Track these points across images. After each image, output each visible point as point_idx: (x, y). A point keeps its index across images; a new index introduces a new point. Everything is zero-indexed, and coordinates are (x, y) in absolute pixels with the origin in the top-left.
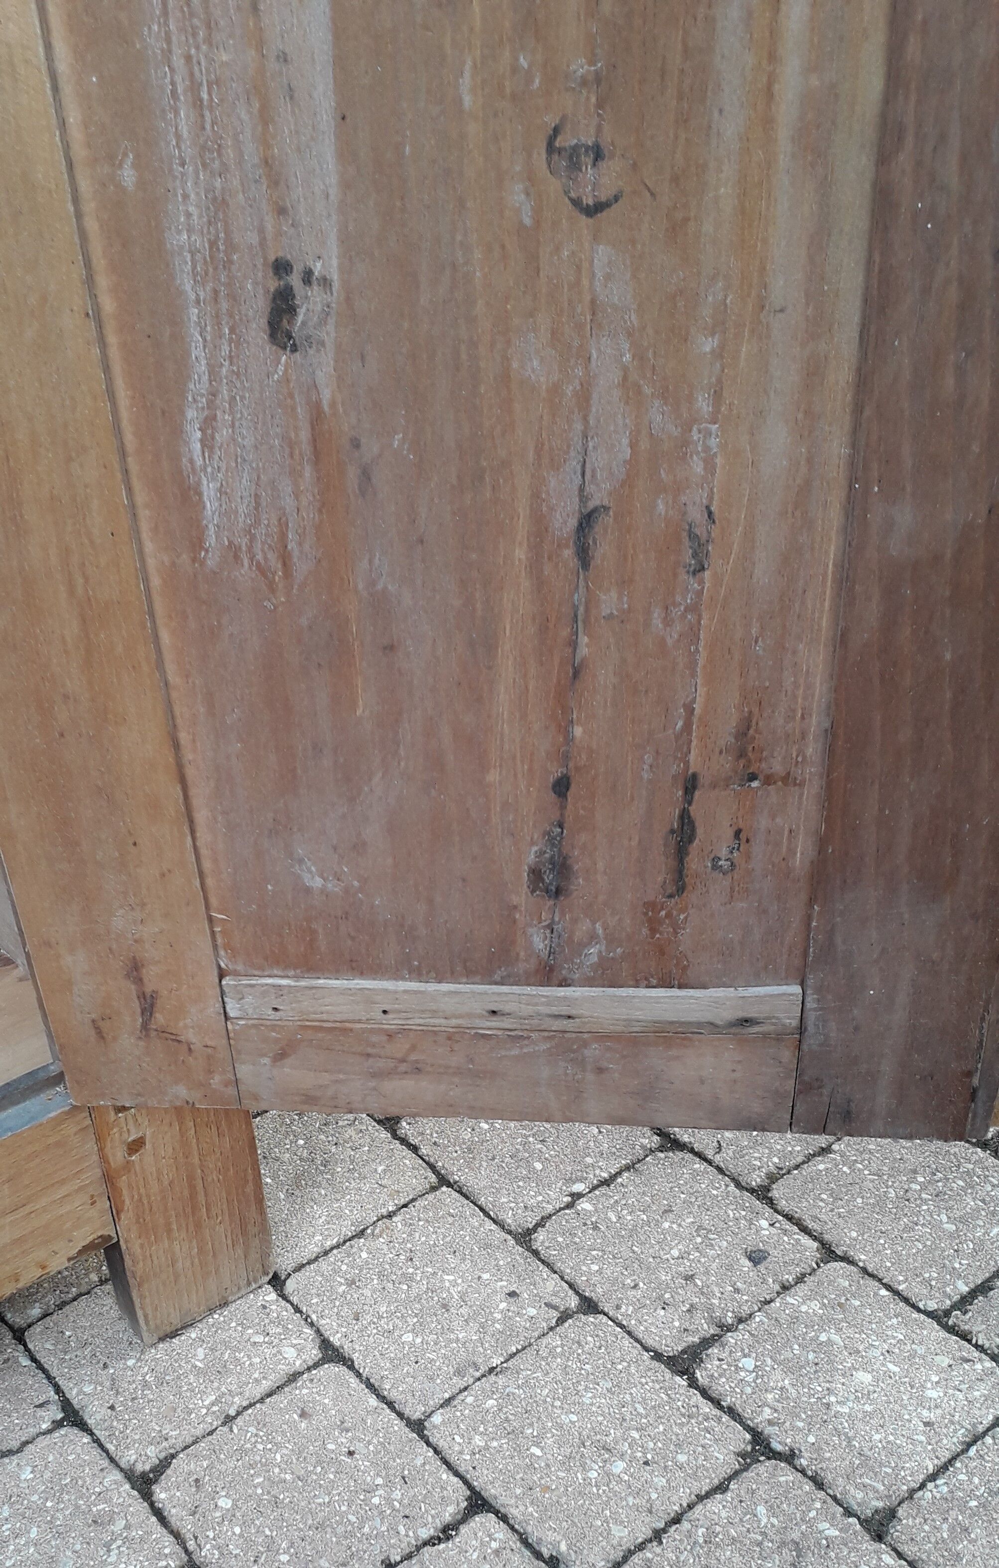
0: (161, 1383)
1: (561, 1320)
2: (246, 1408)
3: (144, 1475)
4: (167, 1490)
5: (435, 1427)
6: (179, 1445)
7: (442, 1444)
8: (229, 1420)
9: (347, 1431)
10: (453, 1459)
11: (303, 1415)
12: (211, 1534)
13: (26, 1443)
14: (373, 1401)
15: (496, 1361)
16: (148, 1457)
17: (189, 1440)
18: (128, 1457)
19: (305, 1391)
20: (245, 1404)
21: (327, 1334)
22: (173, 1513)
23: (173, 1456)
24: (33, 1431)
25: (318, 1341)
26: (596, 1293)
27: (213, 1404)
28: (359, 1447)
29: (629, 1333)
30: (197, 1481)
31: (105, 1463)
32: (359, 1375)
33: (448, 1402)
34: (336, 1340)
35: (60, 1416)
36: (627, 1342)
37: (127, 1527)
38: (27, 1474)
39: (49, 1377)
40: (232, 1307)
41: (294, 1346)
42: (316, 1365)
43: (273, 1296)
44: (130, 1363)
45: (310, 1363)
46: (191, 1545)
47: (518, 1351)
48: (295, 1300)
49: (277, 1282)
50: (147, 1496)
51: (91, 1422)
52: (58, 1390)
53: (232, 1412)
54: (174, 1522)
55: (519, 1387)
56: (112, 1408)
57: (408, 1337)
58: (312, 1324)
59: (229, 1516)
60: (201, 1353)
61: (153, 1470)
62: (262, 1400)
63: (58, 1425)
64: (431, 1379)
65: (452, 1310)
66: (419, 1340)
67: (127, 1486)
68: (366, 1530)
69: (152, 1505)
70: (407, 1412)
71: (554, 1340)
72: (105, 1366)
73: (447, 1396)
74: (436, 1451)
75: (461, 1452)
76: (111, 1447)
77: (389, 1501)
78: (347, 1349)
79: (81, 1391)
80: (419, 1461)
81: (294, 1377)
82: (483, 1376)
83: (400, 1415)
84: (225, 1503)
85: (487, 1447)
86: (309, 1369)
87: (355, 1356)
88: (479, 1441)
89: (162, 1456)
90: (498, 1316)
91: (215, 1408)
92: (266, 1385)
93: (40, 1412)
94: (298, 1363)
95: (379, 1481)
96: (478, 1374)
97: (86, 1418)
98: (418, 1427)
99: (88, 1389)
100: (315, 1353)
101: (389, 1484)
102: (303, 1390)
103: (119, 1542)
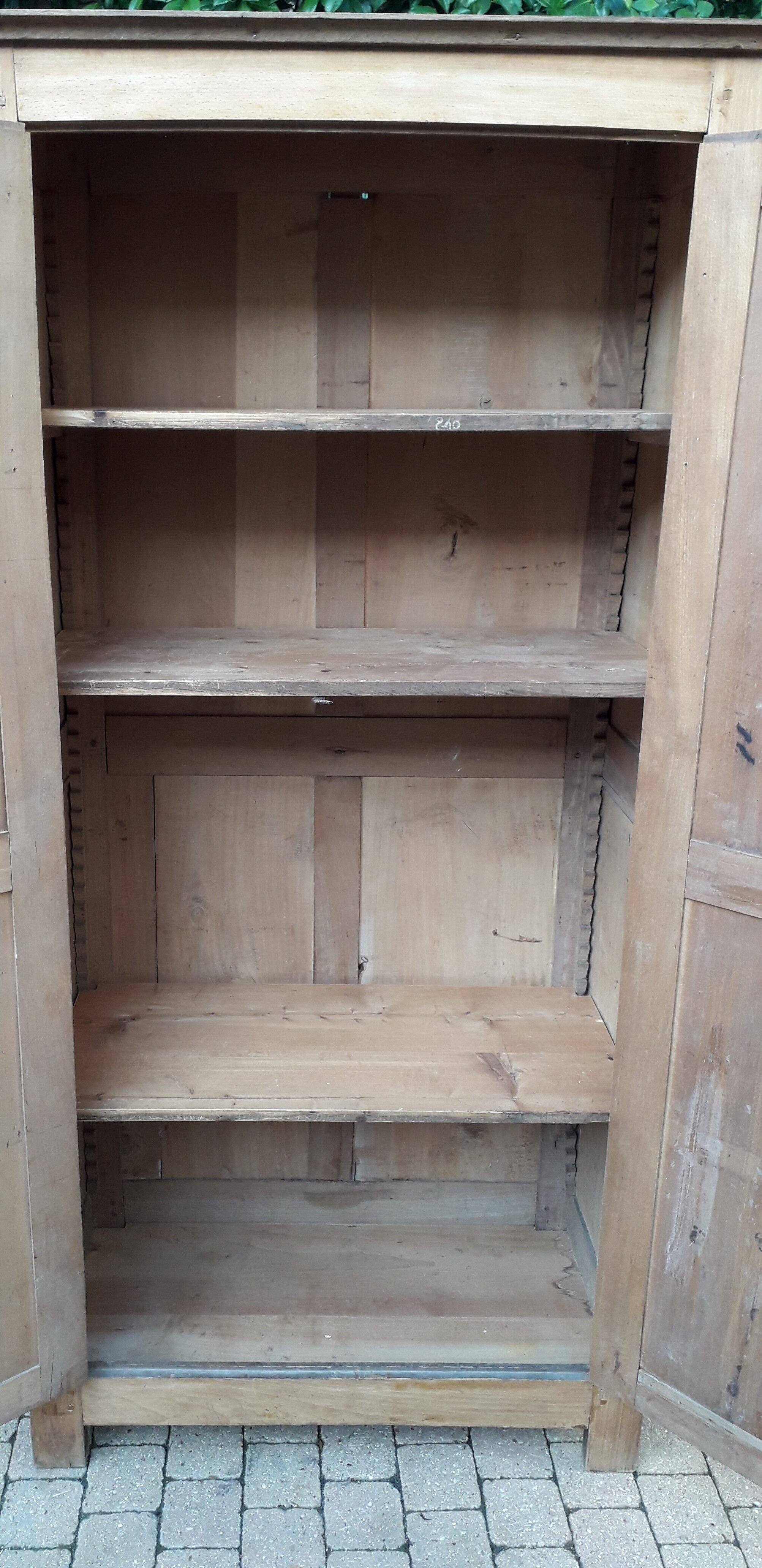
0: (585, 1484)
1: (724, 1542)
2: (608, 1508)
3: (569, 1509)
4: (574, 1517)
5: (664, 1548)
6: (583, 1507)
7: (663, 1555)
8: (601, 1508)
9: (636, 1533)
10: (665, 1561)
11: (625, 1520)
12: (581, 1537)
13: (538, 1479)
14: (649, 1530)
15: (695, 1542)
16: (572, 1505)
17: (587, 1507)
18: (566, 1501)
19: (629, 1514)
20: (608, 1506)
21: (644, 1501)
22: (573, 1524)
23: (580, 1509)
24: (542, 1476)
25: (640, 1501)
26: (742, 1541)
27: (599, 1500)
28: (637, 1540)
29: (745, 1560)
30: (584, 1520)
31: (559, 1498)
32: (648, 1520)
33: (672, 1544)
34: (646, 1504)
35: (551, 1476)
36: (743, 1561)
37: (558, 1520)
38: (536, 1488)
39: (553, 1463)
40: (617, 1474)
41: (631, 1498)
42: (636, 1508)
43: (632, 1478)
44: (579, 1473)
45: (634, 1507)
46: (574, 1537)
47: (704, 1543)
48: (639, 1484)
49: (635, 1474)
50: (568, 1516)
51: (560, 1484)
52: (554, 1468)
53: (603, 1507)
54: (572, 1527)
55: (698, 1554)
56: (568, 1483)
57: (670, 1517)
58: (640, 1495)
59: (589, 1536)
60: (601, 1482)
61: (572, 1509)
62: (614, 1509)
63: (550, 1479)
64: (671, 1535)
65: (689, 1517)
66: (673, 1520)
67: (563, 1509)
68: (628, 1564)
69: (568, 1519)
70: (658, 1539)
71: (718, 1547)
72: (571, 1469)
73: (673, 1542)
74: (661, 1556)
75: (668, 1561)
76: (563, 1495)
77: (639, 1561)
78: (648, 1509)
79: (560, 1472)
80: (654, 1555)
81: (627, 1508)
82: (688, 1544)
83: (655, 1539)
84: (589, 1531)
85: (677, 1564)
86: (633, 1508)
87: (649, 1513)
88: (676, 1561)
89: (577, 1507)
90: (703, 1528)
91: (598, 1502)
92: (617, 1505)
93: (546, 1471)
94: (630, 1504)
95: (639, 1553)
96: (687, 1542)
97: (559, 1482)
98: (659, 1546)
99: (563, 1473)
100: (637, 1505)
101: (641, 1556)
102: (628, 1513)
103: (554, 1523)
